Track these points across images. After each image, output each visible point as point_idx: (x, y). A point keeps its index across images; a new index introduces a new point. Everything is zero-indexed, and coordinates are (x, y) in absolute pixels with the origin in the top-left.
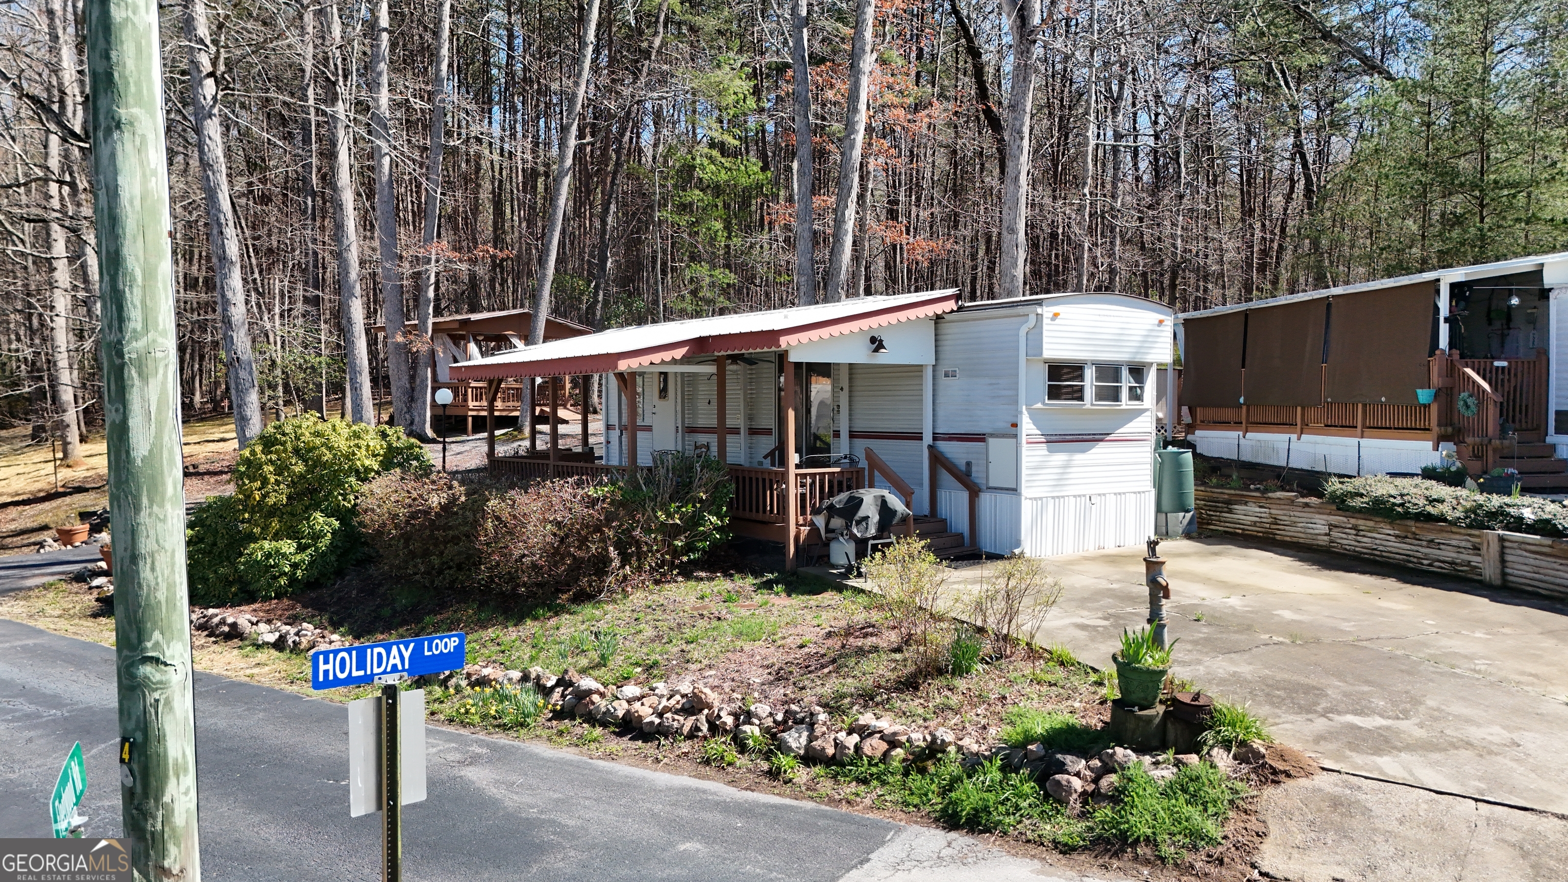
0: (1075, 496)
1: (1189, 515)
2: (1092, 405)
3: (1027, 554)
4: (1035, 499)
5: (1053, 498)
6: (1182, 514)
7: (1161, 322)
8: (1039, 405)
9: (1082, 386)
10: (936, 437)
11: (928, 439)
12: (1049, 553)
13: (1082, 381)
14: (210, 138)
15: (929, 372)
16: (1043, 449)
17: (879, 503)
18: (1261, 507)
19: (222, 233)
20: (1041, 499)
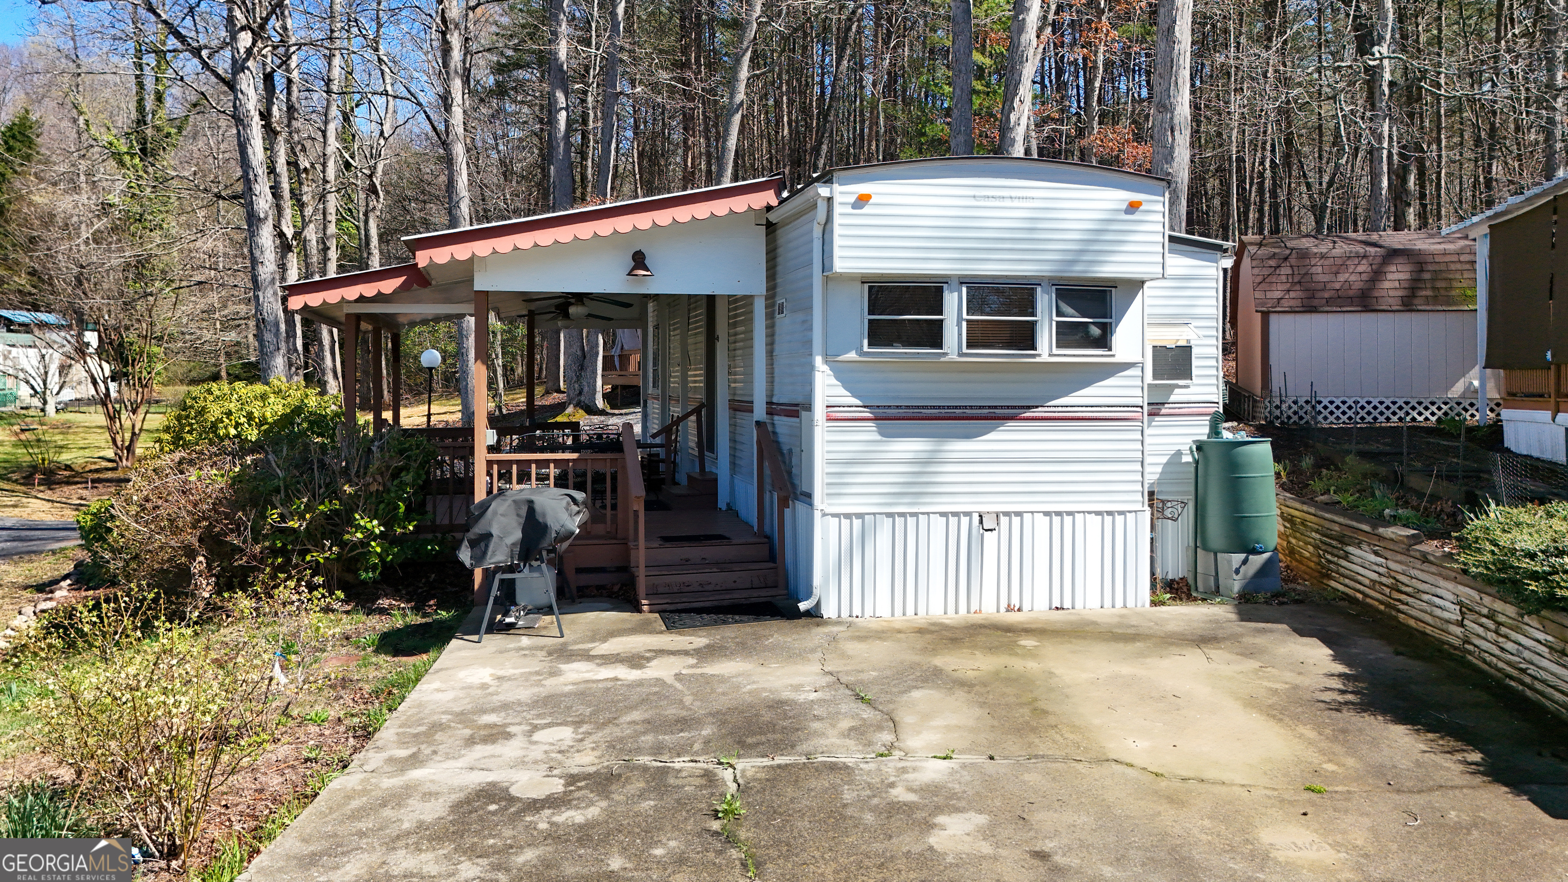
0: (943, 514)
1: (1257, 561)
2: (961, 354)
3: (829, 611)
4: (848, 516)
5: (890, 515)
6: (1239, 557)
7: (1133, 207)
8: (852, 355)
9: (941, 321)
10: (772, 408)
11: (760, 412)
12: (884, 611)
13: (940, 313)
14: (242, 92)
15: (759, 308)
16: (869, 432)
17: (524, 511)
18: (1376, 554)
19: (251, 189)
20: (860, 516)
